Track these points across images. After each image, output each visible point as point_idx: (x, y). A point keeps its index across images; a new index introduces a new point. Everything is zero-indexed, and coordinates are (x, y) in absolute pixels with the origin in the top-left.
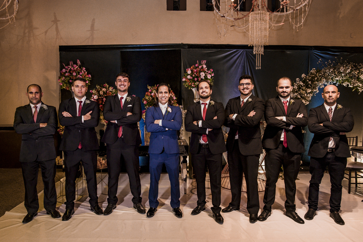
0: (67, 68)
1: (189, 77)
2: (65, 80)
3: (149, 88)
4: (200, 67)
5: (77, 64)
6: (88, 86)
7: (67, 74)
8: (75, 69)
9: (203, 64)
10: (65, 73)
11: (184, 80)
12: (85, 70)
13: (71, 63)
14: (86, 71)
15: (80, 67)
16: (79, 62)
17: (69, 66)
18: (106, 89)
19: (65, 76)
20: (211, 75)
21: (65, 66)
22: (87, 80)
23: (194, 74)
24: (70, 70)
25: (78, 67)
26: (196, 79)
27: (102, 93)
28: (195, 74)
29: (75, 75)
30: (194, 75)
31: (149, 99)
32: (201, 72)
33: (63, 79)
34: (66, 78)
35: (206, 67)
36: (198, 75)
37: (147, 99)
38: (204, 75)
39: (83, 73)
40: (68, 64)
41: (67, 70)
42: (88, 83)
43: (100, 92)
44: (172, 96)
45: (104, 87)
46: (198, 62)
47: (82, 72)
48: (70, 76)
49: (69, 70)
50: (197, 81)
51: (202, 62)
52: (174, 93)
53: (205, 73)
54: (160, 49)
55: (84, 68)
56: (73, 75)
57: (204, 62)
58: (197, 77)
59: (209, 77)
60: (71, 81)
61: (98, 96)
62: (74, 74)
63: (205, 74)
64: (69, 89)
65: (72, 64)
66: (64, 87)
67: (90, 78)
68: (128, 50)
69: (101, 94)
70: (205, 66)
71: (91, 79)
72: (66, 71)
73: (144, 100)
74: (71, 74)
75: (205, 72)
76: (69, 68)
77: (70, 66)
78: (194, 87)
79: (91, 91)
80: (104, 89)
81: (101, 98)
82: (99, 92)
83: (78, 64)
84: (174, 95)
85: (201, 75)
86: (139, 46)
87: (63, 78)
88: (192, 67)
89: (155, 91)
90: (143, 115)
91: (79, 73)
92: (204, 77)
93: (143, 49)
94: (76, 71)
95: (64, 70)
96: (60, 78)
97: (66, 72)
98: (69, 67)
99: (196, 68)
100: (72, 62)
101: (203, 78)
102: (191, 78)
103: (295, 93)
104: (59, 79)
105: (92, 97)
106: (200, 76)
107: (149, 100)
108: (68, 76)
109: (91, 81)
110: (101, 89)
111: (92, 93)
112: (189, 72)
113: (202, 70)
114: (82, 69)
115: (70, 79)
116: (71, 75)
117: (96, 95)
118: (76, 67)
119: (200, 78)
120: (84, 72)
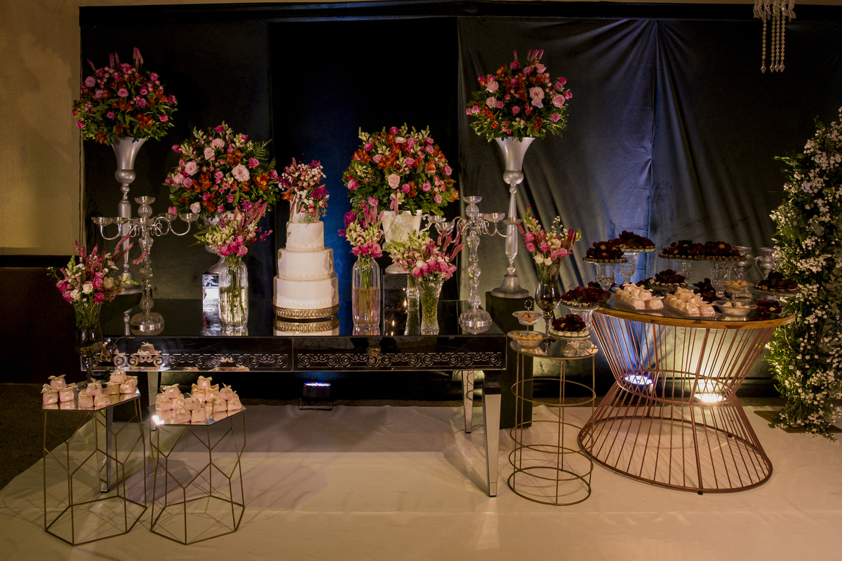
0: (101, 75)
1: (491, 102)
2: (94, 113)
3: (363, 136)
4: (527, 70)
5: (132, 64)
6: (166, 131)
7: (99, 94)
8: (126, 76)
9: (533, 63)
10: (92, 90)
11: (475, 111)
12: (158, 79)
13: (114, 58)
14: (161, 84)
15: (142, 71)
16: (138, 56)
17: (107, 69)
18: (224, 139)
19: (92, 100)
20: (565, 96)
21: (94, 68)
22: (163, 111)
23: (510, 93)
24: (111, 80)
25: (134, 69)
26: (516, 109)
27: (213, 154)
28: (512, 92)
29: (126, 95)
30: (508, 98)
31: (364, 173)
32: (531, 85)
33: (86, 109)
34: (95, 106)
35: (545, 72)
36: (522, 95)
37: (359, 174)
38: (542, 96)
39: (150, 90)
40: (104, 63)
41: (99, 81)
42: (168, 122)
43: (207, 150)
44: (441, 165)
45: (217, 136)
46: (516, 55)
47: (147, 85)
48: (108, 99)
49: (105, 80)
50: (520, 115)
51: (529, 54)
52: (443, 153)
53: (544, 91)
54: (392, 18)
55: (156, 75)
56: (118, 97)
57: (538, 55)
58: (519, 102)
59: (558, 102)
60: (110, 115)
61: (198, 164)
62: (123, 93)
63: (546, 94)
64: (106, 142)
65: (118, 61)
66: (91, 135)
67: (174, 107)
68: (291, 20)
69: (207, 158)
70: (542, 69)
71: (176, 110)
72: (97, 83)
73: (347, 180)
74: (112, 93)
75: (543, 86)
76: (107, 76)
77: (109, 67)
78: (508, 135)
79: (174, 147)
80: (219, 143)
81: (208, 171)
82: (199, 150)
83: (137, 63)
84: (443, 160)
85: (532, 95)
86: (325, 7)
87: (86, 107)
88: (499, 72)
89: (384, 147)
90: (348, 230)
91: (138, 89)
92: (543, 101)
93: (339, 16)
94: (129, 85)
95: (90, 81)
96: (77, 105)
97: (97, 86)
98: (107, 72)
99: (514, 72)
100: (117, 56)
101: (541, 106)
102: (501, 105)
103: (834, 156)
104: (75, 110)
105: (179, 169)
106: (531, 99)
107: (366, 177)
108: (103, 100)
109: (176, 117)
110: (209, 143)
111: (180, 155)
112: (492, 87)
113: (533, 79)
114: (149, 80)
115: (110, 109)
116: (113, 98)
117: (191, 160)
118: (130, 72)
119: (530, 105)
120: (155, 88)
